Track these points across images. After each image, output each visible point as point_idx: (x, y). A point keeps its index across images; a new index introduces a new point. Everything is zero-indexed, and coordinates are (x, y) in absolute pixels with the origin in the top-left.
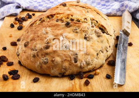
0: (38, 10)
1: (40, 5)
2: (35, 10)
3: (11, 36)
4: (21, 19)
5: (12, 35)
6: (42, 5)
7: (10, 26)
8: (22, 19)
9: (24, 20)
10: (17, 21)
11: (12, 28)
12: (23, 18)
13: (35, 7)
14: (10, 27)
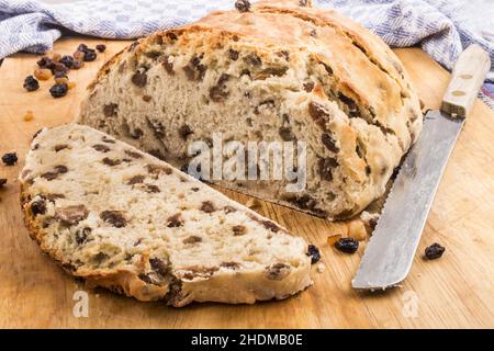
0: (113, 34)
1: (119, 19)
2: (103, 34)
3: (28, 119)
4: (60, 62)
5: (34, 115)
6: (127, 18)
7: (25, 86)
8: (65, 63)
9: (69, 64)
10: (48, 67)
11: (29, 90)
12: (66, 58)
13: (103, 24)
14: (24, 90)
